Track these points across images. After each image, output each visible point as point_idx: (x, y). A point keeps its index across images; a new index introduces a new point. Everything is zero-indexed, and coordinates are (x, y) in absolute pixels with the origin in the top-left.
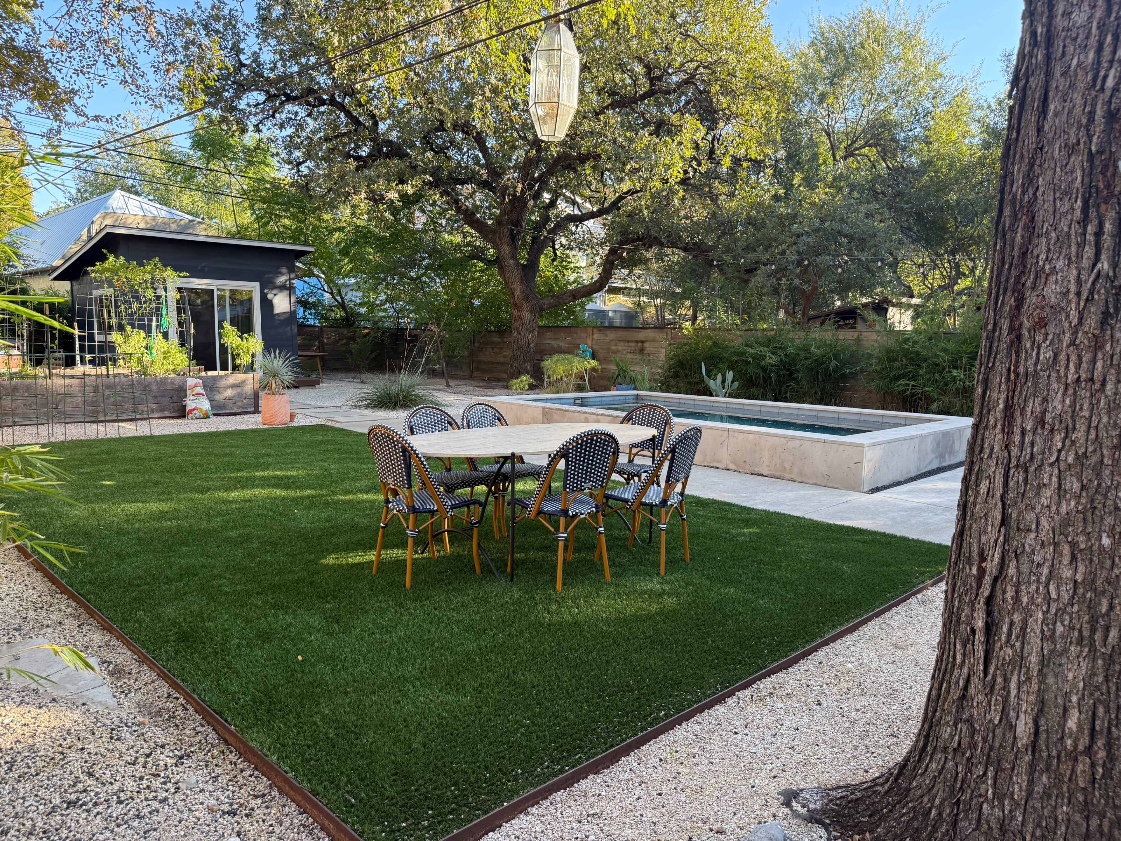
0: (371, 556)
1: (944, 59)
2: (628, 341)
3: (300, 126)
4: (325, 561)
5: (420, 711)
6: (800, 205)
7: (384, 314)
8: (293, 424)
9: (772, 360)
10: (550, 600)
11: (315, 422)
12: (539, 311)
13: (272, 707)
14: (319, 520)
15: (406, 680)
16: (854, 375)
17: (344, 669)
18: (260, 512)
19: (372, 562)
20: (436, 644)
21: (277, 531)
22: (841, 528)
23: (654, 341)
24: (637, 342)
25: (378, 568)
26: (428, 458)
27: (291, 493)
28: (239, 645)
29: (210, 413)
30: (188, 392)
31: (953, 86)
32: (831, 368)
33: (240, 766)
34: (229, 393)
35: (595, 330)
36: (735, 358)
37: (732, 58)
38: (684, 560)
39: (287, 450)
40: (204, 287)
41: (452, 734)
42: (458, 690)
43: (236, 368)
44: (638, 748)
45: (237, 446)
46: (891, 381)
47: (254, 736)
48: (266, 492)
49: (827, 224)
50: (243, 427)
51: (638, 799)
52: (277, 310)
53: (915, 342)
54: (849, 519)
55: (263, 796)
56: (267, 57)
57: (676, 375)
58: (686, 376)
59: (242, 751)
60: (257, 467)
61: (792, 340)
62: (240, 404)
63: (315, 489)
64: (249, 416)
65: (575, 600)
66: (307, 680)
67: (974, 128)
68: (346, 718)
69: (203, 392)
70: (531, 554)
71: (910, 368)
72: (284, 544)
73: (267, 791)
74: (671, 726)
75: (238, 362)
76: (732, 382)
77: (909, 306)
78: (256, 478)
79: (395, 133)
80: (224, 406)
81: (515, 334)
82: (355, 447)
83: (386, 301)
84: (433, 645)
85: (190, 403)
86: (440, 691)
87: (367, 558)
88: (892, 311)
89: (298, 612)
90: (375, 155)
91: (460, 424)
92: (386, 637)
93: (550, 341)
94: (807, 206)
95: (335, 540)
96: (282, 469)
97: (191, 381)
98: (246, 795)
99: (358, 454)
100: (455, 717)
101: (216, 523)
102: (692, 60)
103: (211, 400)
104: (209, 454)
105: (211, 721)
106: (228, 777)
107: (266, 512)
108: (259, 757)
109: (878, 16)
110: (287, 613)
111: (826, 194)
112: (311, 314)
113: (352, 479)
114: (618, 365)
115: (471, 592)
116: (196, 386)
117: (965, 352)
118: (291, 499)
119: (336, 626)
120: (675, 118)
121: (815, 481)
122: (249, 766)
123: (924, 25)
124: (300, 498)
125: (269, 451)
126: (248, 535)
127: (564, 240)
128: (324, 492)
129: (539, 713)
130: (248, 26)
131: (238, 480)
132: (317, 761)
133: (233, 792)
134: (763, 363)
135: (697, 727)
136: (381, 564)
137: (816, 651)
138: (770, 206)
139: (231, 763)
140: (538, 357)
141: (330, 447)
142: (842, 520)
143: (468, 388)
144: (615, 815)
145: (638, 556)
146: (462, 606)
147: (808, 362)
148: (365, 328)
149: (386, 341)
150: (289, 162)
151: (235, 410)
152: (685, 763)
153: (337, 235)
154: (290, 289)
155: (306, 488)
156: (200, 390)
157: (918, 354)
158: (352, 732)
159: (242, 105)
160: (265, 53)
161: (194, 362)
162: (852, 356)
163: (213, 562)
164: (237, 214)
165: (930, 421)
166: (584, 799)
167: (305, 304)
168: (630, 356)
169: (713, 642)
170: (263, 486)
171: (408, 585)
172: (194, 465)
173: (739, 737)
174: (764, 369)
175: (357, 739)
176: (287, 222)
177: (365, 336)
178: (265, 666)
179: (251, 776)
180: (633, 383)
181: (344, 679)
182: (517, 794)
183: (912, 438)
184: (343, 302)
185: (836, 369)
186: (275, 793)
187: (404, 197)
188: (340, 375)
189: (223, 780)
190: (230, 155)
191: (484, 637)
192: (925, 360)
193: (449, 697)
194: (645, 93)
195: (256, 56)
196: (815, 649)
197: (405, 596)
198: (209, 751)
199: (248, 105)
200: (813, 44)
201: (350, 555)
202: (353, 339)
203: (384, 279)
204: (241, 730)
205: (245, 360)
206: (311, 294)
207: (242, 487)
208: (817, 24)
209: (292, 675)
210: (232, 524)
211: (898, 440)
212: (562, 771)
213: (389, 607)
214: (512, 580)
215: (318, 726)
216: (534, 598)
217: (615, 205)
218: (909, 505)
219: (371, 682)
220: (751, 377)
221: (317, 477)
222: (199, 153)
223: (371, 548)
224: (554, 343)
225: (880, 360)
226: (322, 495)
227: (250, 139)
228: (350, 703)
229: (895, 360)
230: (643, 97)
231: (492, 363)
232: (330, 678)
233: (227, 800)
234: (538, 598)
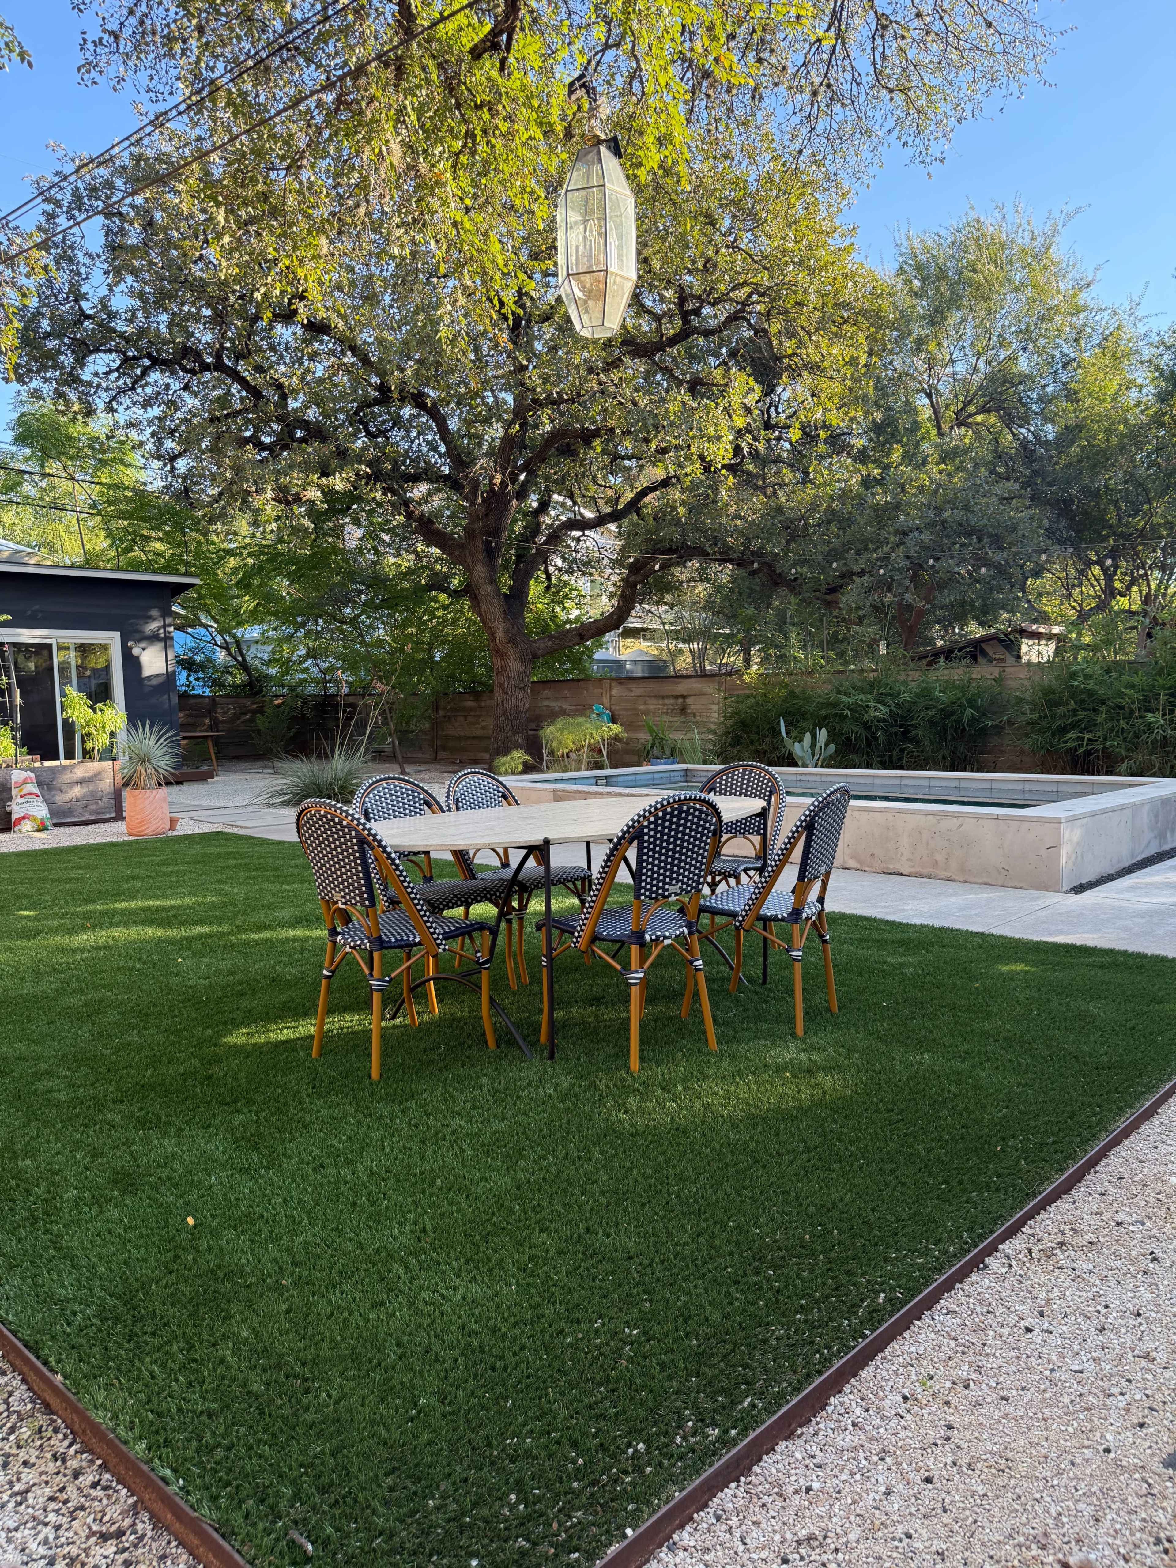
0: (308, 1027)
1: (1088, 285)
2: (663, 697)
3: (173, 405)
4: (230, 1040)
5: (425, 1322)
6: (903, 490)
7: (303, 676)
8: (174, 833)
9: (882, 712)
10: (626, 1089)
11: (207, 828)
12: (532, 658)
13: (137, 1329)
14: (219, 972)
15: (391, 1256)
16: (999, 729)
17: (274, 1239)
18: (121, 963)
19: (311, 1037)
20: (438, 1182)
21: (149, 993)
22: (1057, 946)
23: (702, 694)
24: (676, 697)
25: (322, 1047)
26: (402, 855)
27: (171, 933)
28: (77, 1200)
29: (48, 824)
30: (14, 792)
31: (1103, 321)
32: (965, 720)
33: (73, 1464)
34: (77, 791)
35: (614, 684)
36: (823, 712)
37: (803, 278)
38: (829, 1010)
39: (164, 869)
40: (37, 641)
41: (493, 1369)
42: (490, 1270)
43: (87, 754)
44: (855, 1375)
45: (87, 867)
46: (1053, 735)
47: (101, 1396)
48: (134, 933)
49: (947, 514)
50: (99, 840)
51: (887, 1494)
52: (147, 672)
53: (1087, 677)
54: (1060, 932)
55: (120, 1533)
56: (121, 302)
57: (736, 742)
58: (752, 742)
59: (76, 1427)
60: (117, 895)
61: (905, 683)
62: (94, 807)
63: (211, 924)
64: (107, 825)
65: (667, 1086)
66: (204, 1267)
67: (1141, 375)
68: (283, 1344)
69: (36, 791)
70: (574, 1010)
71: (1082, 714)
72: (160, 1013)
73: (128, 1522)
74: (904, 1325)
75: (89, 745)
76: (826, 745)
77: (1050, 637)
78: (115, 912)
79: (310, 412)
80: (70, 812)
81: (498, 693)
82: (271, 860)
83: (308, 656)
84: (432, 1184)
85: (17, 809)
86: (458, 1276)
87: (301, 1032)
88: (1026, 646)
89: (186, 1132)
90: (284, 442)
91: (444, 805)
92: (345, 1172)
93: (548, 702)
94: (913, 491)
95: (245, 1003)
96: (157, 898)
97: (17, 776)
98: (83, 1534)
99: (276, 869)
100: (495, 1330)
101: (48, 985)
102: (742, 285)
103: (49, 803)
104: (43, 880)
105: (18, 1362)
106: (48, 1491)
107: (130, 964)
108: (110, 1444)
109: (991, 229)
110: (165, 1134)
111: (940, 472)
112: (197, 679)
113: (269, 907)
114: (651, 731)
115: (485, 1081)
116: (25, 782)
117: (1163, 687)
118: (171, 942)
119: (255, 1156)
120: (718, 375)
121: (985, 880)
122: (92, 1462)
123: (1057, 239)
124: (187, 938)
125: (137, 871)
126: (101, 1001)
127: (559, 562)
128: (225, 928)
129: (652, 1311)
130: (91, 257)
131: (87, 916)
132: (229, 1448)
133: (58, 1528)
134: (866, 717)
135: (950, 1321)
136: (326, 1039)
137: (1105, 1156)
138: (859, 496)
139: (55, 1458)
140: (533, 726)
141: (232, 862)
142: (1050, 934)
143: (432, 774)
144: (852, 1537)
145: (751, 1006)
146: (474, 1107)
147: (931, 713)
148: (277, 696)
149: (309, 714)
150: (159, 458)
151: (87, 817)
152: (954, 1401)
153: (232, 562)
154: (166, 641)
155: (196, 923)
156: (32, 788)
157: (1091, 693)
158: (296, 1376)
159: (86, 376)
160: (118, 295)
161: (25, 749)
162: (992, 703)
163: (38, 1049)
164: (85, 537)
165: (1131, 785)
166: (779, 1503)
167: (188, 665)
168: (666, 718)
169: (929, 1151)
170: (126, 924)
171: (375, 1075)
172: (18, 897)
173: (1037, 1337)
174: (867, 726)
175: (307, 1391)
176: (158, 545)
177: (279, 706)
178: (125, 1242)
179: (94, 1485)
180: (675, 754)
181: (275, 1261)
182: (648, 1503)
183: (1122, 808)
184: (244, 659)
185: (973, 720)
186: (144, 1526)
187: (329, 494)
188: (243, 765)
189: (38, 1497)
190: (72, 451)
191: (522, 1163)
192: (1103, 703)
193: (475, 1288)
194: (675, 335)
195: (104, 303)
196: (1103, 1154)
197: (372, 1094)
198: (12, 1430)
199: (96, 374)
200: (901, 271)
201: (273, 1027)
202: (261, 711)
203: (303, 625)
204: (75, 1382)
205: (101, 741)
206: (197, 650)
207: (94, 927)
208: (905, 243)
209: (177, 1257)
210: (75, 985)
211: (1104, 812)
212: (726, 1442)
213: (346, 1115)
214: (552, 1057)
215: (228, 1368)
216: (596, 1087)
217: (634, 505)
218: (1144, 907)
219: (324, 1263)
220: (849, 739)
221: (213, 906)
222: (27, 451)
223: (306, 1014)
224: (555, 705)
225: (1034, 706)
226: (222, 934)
227: (100, 425)
228: (288, 1312)
229: (1058, 704)
230: (673, 341)
231: (467, 738)
232: (246, 1260)
233: (42, 1551)
234: (602, 1087)
